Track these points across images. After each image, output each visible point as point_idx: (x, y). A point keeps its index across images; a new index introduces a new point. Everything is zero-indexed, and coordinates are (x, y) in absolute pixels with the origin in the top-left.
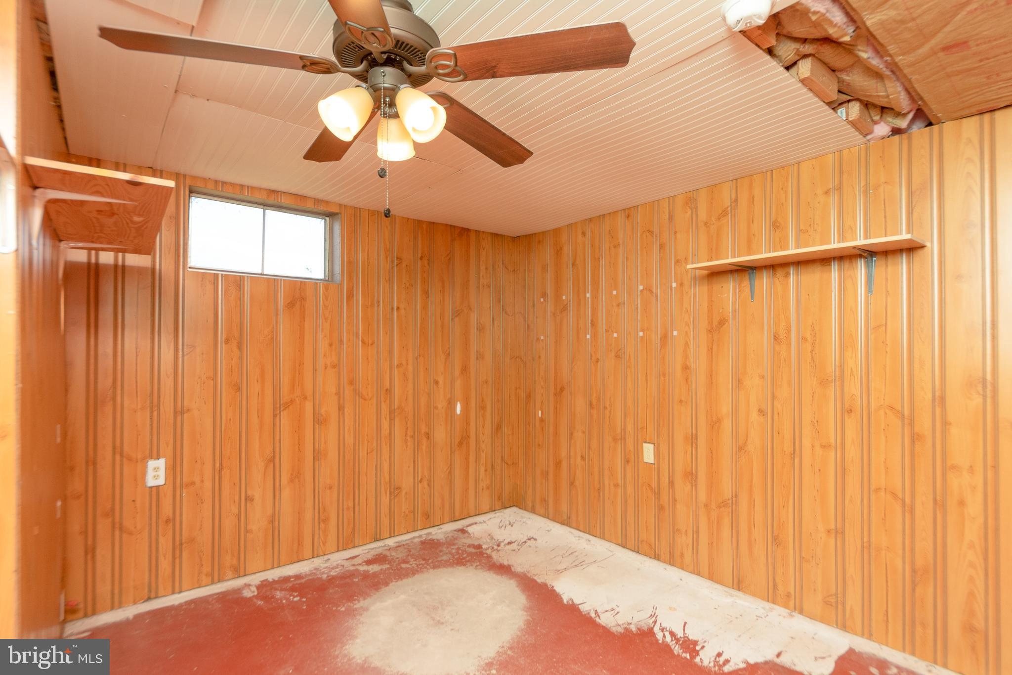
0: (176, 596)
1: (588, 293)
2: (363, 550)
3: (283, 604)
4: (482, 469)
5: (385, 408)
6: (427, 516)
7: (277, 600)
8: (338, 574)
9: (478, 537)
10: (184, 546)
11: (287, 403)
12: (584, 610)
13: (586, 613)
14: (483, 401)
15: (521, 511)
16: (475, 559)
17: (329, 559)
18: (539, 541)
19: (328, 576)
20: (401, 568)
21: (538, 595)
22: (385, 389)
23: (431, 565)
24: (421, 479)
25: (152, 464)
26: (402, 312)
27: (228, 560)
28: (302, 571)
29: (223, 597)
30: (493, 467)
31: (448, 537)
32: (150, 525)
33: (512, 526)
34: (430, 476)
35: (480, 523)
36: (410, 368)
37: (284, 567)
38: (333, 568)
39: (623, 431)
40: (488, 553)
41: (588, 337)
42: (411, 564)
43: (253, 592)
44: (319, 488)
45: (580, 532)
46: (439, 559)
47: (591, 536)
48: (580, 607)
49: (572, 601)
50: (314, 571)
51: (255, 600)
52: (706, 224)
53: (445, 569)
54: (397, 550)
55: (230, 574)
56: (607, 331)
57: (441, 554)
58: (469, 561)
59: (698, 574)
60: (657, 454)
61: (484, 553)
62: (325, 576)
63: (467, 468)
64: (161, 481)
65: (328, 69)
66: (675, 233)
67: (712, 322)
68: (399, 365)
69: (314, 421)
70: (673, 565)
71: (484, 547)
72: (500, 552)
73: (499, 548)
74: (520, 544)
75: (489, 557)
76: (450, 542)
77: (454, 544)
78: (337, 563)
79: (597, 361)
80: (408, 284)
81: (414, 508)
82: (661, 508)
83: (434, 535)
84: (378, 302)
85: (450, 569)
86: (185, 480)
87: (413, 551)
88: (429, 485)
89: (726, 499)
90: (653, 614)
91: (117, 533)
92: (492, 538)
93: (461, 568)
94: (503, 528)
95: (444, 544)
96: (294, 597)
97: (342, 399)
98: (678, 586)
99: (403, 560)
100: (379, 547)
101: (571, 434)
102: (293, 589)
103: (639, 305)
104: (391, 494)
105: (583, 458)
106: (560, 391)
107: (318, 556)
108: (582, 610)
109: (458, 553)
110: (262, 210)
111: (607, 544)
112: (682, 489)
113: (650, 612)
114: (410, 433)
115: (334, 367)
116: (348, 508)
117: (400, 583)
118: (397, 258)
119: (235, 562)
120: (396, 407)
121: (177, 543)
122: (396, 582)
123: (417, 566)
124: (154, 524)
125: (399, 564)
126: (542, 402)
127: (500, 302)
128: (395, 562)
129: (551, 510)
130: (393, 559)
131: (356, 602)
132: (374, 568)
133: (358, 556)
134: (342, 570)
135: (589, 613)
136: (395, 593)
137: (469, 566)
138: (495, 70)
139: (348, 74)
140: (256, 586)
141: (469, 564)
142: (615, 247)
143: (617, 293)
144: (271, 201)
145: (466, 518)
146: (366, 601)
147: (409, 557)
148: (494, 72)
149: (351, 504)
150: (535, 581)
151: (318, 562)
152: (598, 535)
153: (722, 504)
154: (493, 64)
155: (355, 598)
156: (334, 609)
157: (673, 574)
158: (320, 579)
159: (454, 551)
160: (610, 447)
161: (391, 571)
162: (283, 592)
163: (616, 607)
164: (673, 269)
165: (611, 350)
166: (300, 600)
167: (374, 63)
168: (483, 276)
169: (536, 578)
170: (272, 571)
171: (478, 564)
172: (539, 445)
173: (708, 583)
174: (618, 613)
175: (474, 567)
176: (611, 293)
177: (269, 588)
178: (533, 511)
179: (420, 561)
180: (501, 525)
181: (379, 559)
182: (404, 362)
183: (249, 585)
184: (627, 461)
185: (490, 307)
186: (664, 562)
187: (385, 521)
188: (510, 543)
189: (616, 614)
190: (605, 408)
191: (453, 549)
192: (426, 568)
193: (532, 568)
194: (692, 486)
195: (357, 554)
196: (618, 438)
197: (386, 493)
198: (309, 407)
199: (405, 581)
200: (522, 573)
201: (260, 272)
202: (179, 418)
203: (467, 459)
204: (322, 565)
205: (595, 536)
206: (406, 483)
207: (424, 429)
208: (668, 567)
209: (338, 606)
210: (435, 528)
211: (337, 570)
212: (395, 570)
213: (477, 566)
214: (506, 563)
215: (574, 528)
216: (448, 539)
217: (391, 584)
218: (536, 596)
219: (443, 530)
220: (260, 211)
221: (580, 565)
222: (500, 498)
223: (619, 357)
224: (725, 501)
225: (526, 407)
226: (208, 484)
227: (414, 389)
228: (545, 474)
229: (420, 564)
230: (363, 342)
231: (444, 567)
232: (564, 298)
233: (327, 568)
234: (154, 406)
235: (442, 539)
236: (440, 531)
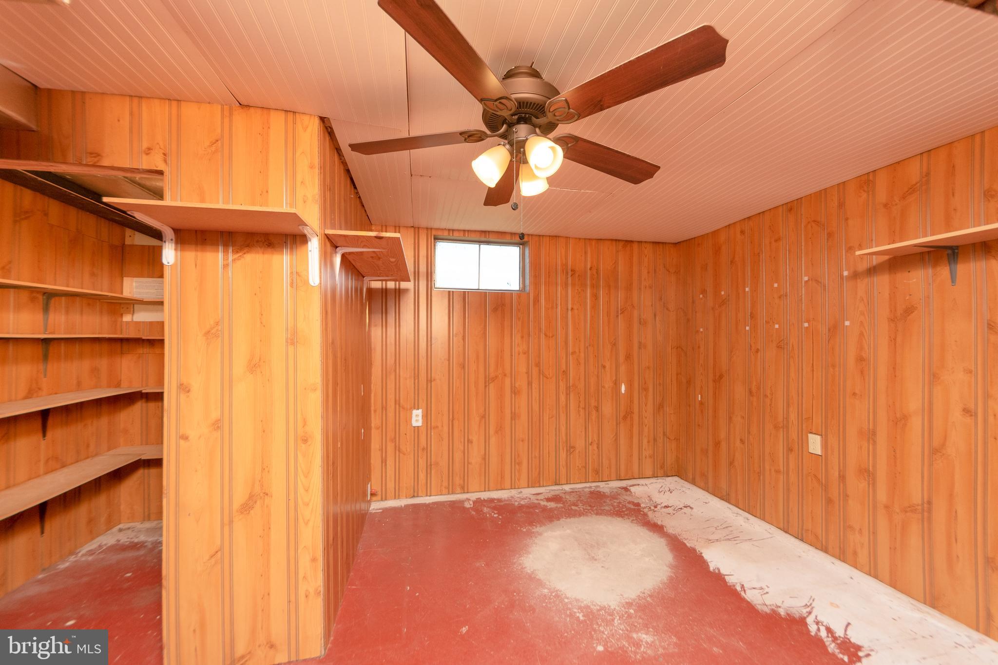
0: (428, 498)
1: (748, 287)
2: (546, 490)
3: (487, 517)
4: (645, 441)
5: (562, 385)
6: (597, 472)
7: (484, 513)
8: (526, 504)
9: (638, 496)
10: (433, 466)
11: (493, 378)
12: (730, 582)
13: (731, 584)
14: (645, 383)
15: (683, 481)
16: (632, 514)
17: (521, 492)
18: (694, 510)
19: (519, 504)
20: (571, 508)
21: (685, 557)
22: (562, 370)
23: (595, 511)
24: (592, 442)
25: (415, 412)
26: (576, 311)
27: (458, 481)
28: (503, 497)
29: (452, 504)
30: (655, 440)
31: (613, 491)
32: (414, 450)
33: (671, 492)
34: (599, 440)
35: (643, 485)
36: (582, 355)
37: (492, 492)
38: (523, 499)
39: (785, 420)
40: (645, 511)
41: (747, 328)
42: (579, 508)
43: (471, 505)
44: (515, 440)
45: (739, 510)
46: (602, 508)
47: (751, 516)
48: (726, 577)
49: (719, 570)
50: (511, 499)
51: (471, 510)
52: (886, 206)
53: (605, 517)
54: (571, 495)
55: (458, 490)
56: (767, 322)
57: (604, 504)
58: (626, 515)
59: (876, 577)
60: (825, 445)
61: (641, 511)
62: (516, 504)
63: (631, 438)
64: (420, 424)
65: (481, 137)
66: (847, 219)
67: (895, 310)
68: (573, 353)
69: (511, 391)
70: (844, 561)
71: (643, 505)
72: (656, 513)
73: (656, 509)
74: (676, 509)
75: (645, 515)
76: (614, 496)
77: (616, 499)
78: (526, 496)
79: (757, 351)
80: (580, 290)
81: (586, 463)
82: (829, 501)
83: (601, 488)
84: (557, 305)
85: (610, 518)
86: (433, 424)
87: (583, 498)
88: (598, 448)
89: (914, 504)
90: (808, 604)
91: (397, 452)
92: (651, 500)
93: (620, 519)
94: (663, 493)
95: (609, 497)
96: (495, 514)
97: (530, 377)
98: (846, 584)
99: (574, 503)
100: (558, 490)
101: (730, 418)
102: (494, 508)
103: (803, 296)
104: (567, 451)
105: (742, 441)
106: (718, 379)
107: (515, 488)
108: (727, 581)
109: (618, 506)
110: (478, 245)
111: (767, 526)
112: (856, 485)
113: (806, 601)
114: (582, 405)
115: (525, 353)
116: (535, 457)
117: (568, 520)
118: (571, 270)
119: (462, 482)
120: (571, 385)
121: (429, 464)
122: (566, 519)
123: (584, 510)
124: (416, 451)
125: (570, 506)
126: (702, 387)
127: (662, 300)
128: (567, 504)
129: (710, 485)
130: (566, 501)
131: (534, 527)
132: (551, 505)
133: (542, 493)
134: (528, 501)
135: (734, 586)
136: (563, 527)
137: (626, 519)
138: (602, 104)
139: (496, 137)
140: (473, 501)
141: (626, 517)
142: (776, 241)
143: (778, 285)
144: (483, 239)
145: (631, 479)
146: (542, 528)
147: (579, 502)
148: (601, 105)
149: (537, 455)
150: (685, 545)
151: (514, 493)
152: (758, 515)
153: (910, 509)
154: (599, 99)
155: (534, 524)
156: (519, 528)
157: (842, 570)
158: (513, 505)
159: (615, 504)
160: (771, 434)
161: (563, 509)
162: (489, 509)
163: (766, 588)
164: (844, 257)
165: (772, 341)
166: (498, 517)
167: (511, 125)
168: (645, 279)
169: (685, 542)
170: (484, 493)
171: (634, 518)
172: (699, 425)
173: (890, 590)
174: (767, 593)
175: (631, 520)
176: (772, 286)
177: (481, 504)
178: (693, 482)
179: (586, 507)
180: (660, 490)
181: (556, 499)
182: (577, 351)
183: (469, 500)
184: (790, 450)
185: (652, 305)
186: (833, 556)
187: (563, 471)
188: (666, 507)
189: (765, 594)
190: (766, 396)
191: (615, 502)
192: (591, 513)
193: (684, 533)
194: (869, 484)
195: (541, 492)
196: (780, 426)
197: (563, 449)
198: (507, 381)
199: (572, 520)
200: (673, 535)
201: (477, 288)
202: (429, 384)
203: (631, 430)
204: (516, 495)
205: (755, 516)
206: (580, 444)
207: (593, 403)
208: (838, 563)
209: (521, 527)
210: (603, 483)
211: (526, 501)
212: (566, 509)
213: (633, 520)
214: (659, 523)
215: (732, 504)
216: (612, 494)
217: (561, 520)
218: (684, 558)
219: (609, 486)
220: (476, 246)
221: (734, 539)
222: (662, 467)
223: (781, 348)
224: (913, 506)
225: (687, 391)
226: (446, 429)
227: (585, 372)
228: (705, 452)
229: (586, 509)
230: (546, 335)
231: (605, 515)
232: (723, 293)
233: (519, 498)
234: (416, 376)
235: (607, 493)
236: (607, 486)
